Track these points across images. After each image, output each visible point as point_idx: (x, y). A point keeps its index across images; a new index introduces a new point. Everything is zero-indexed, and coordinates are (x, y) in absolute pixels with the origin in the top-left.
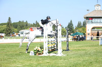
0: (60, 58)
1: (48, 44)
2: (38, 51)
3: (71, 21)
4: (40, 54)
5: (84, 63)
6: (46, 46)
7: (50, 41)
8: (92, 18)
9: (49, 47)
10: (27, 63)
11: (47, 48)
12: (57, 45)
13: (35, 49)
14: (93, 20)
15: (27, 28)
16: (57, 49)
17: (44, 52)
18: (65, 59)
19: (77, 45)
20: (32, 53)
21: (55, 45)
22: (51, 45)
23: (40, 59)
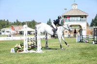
0: (40, 55)
1: (28, 41)
2: (19, 48)
3: (50, 20)
4: (20, 51)
5: (62, 59)
6: (26, 43)
9: (28, 45)
12: (36, 43)
13: (16, 46)
14: (71, 18)
15: (8, 27)
16: (37, 47)
17: (25, 49)
18: (44, 56)
19: (56, 43)
20: (12, 50)
21: (35, 43)
22: (31, 42)
23: (21, 56)
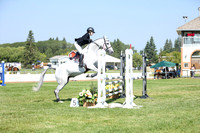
0: (131, 112)
1: (107, 84)
2: (87, 98)
3: (152, 39)
4: (90, 104)
6: (102, 88)
7: (110, 78)
8: (193, 33)
9: (107, 91)
10: (66, 122)
11: (104, 93)
12: (124, 87)
13: (81, 94)
15: (64, 53)
16: (124, 95)
17: (99, 100)
18: (139, 115)
19: (164, 88)
20: (74, 103)
21: (121, 87)
22: (112, 86)
23: (91, 114)
